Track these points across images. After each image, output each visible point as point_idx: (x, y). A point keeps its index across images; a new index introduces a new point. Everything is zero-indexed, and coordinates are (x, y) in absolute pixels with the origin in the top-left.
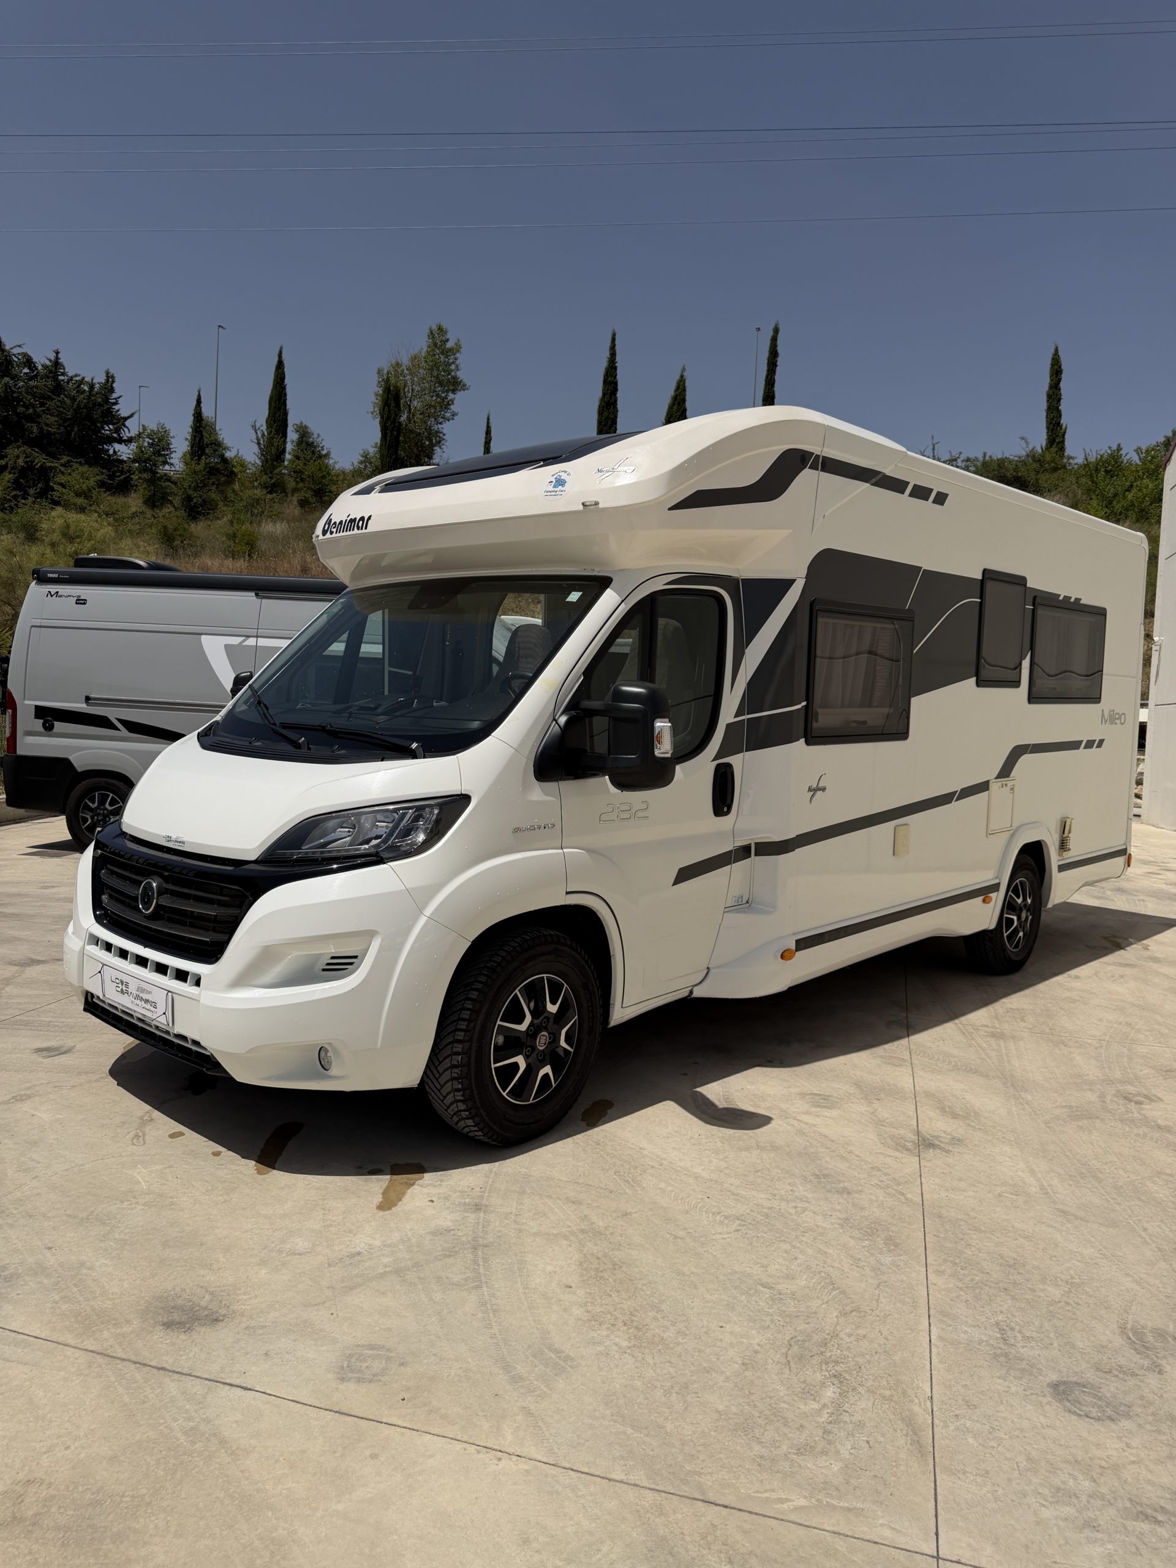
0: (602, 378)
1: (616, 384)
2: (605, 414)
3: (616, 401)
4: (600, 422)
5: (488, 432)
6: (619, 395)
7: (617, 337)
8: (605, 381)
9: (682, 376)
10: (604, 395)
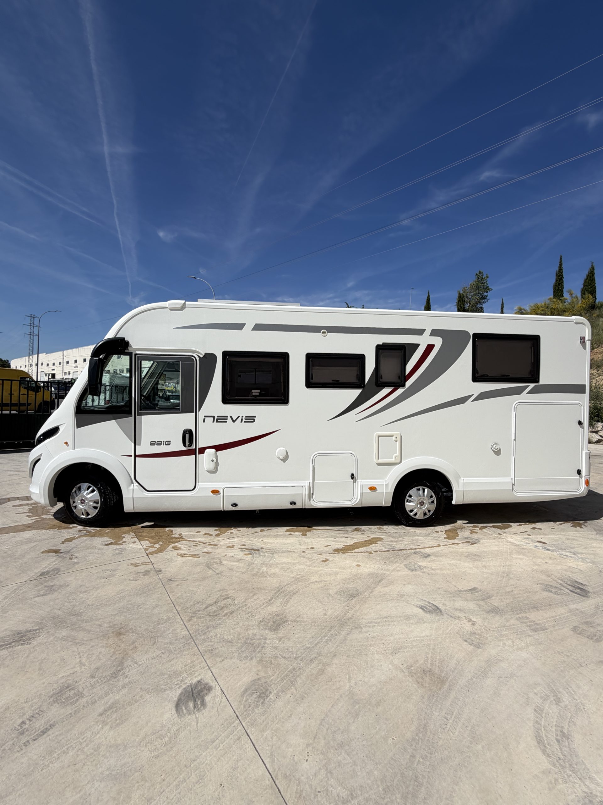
0: (555, 275)
1: (562, 275)
2: (557, 288)
3: (563, 282)
4: (554, 292)
5: (502, 304)
6: (564, 280)
7: (562, 257)
8: (557, 275)
9: (592, 266)
10: (556, 281)
